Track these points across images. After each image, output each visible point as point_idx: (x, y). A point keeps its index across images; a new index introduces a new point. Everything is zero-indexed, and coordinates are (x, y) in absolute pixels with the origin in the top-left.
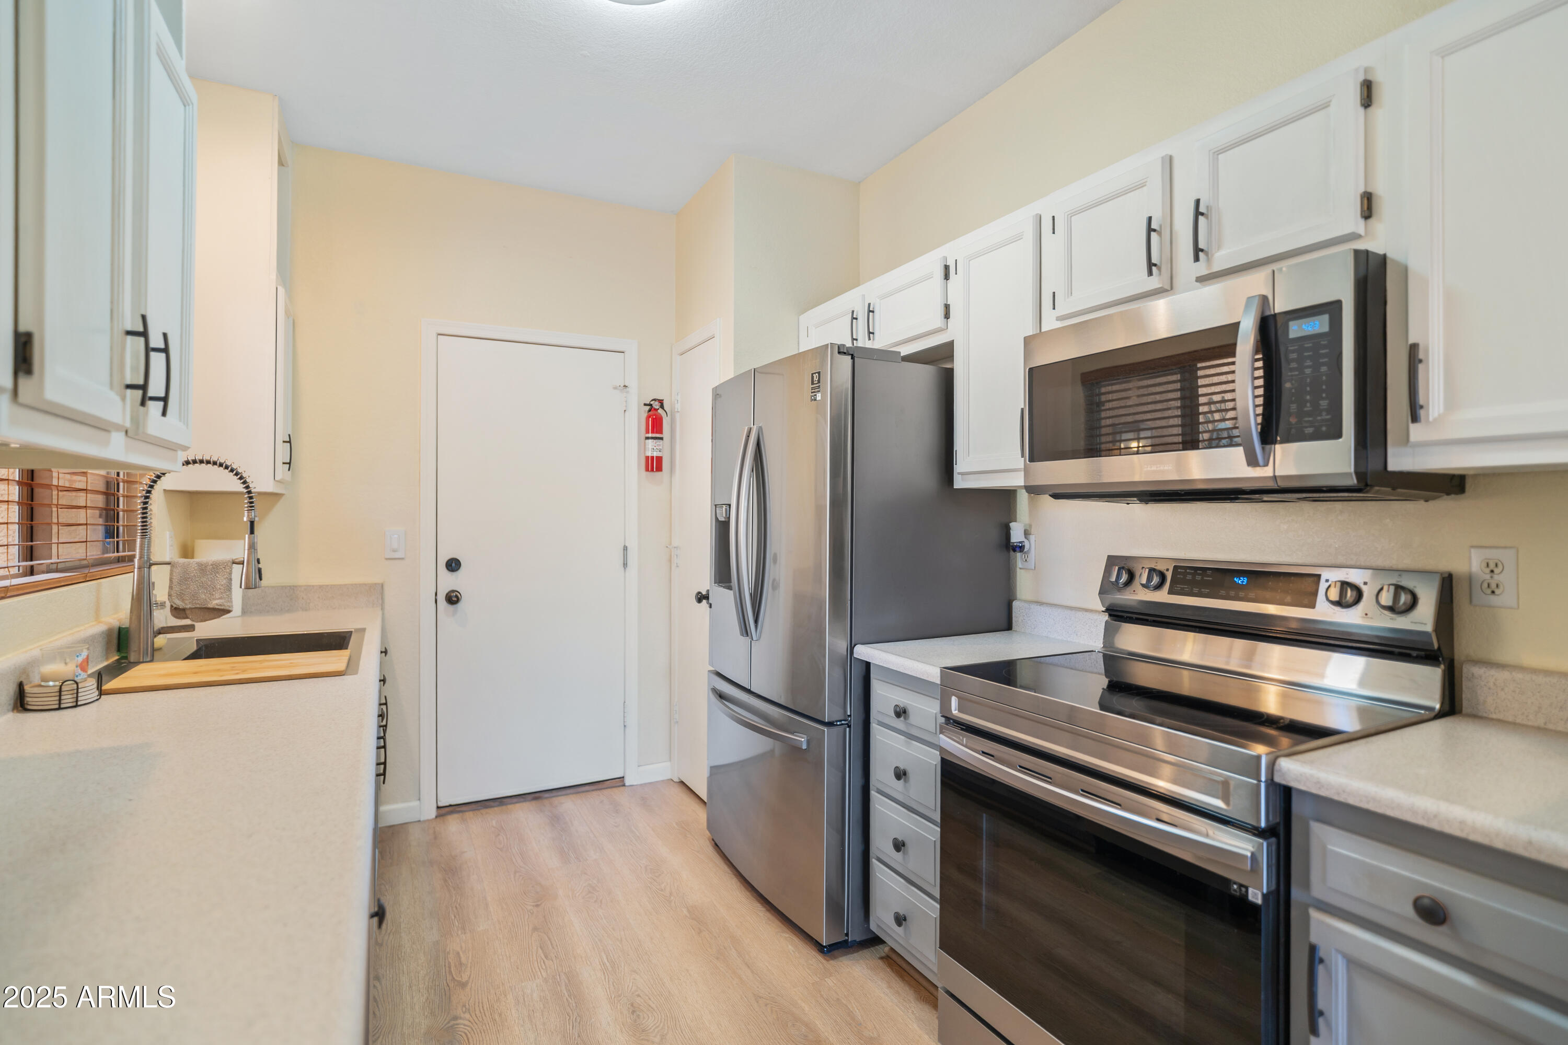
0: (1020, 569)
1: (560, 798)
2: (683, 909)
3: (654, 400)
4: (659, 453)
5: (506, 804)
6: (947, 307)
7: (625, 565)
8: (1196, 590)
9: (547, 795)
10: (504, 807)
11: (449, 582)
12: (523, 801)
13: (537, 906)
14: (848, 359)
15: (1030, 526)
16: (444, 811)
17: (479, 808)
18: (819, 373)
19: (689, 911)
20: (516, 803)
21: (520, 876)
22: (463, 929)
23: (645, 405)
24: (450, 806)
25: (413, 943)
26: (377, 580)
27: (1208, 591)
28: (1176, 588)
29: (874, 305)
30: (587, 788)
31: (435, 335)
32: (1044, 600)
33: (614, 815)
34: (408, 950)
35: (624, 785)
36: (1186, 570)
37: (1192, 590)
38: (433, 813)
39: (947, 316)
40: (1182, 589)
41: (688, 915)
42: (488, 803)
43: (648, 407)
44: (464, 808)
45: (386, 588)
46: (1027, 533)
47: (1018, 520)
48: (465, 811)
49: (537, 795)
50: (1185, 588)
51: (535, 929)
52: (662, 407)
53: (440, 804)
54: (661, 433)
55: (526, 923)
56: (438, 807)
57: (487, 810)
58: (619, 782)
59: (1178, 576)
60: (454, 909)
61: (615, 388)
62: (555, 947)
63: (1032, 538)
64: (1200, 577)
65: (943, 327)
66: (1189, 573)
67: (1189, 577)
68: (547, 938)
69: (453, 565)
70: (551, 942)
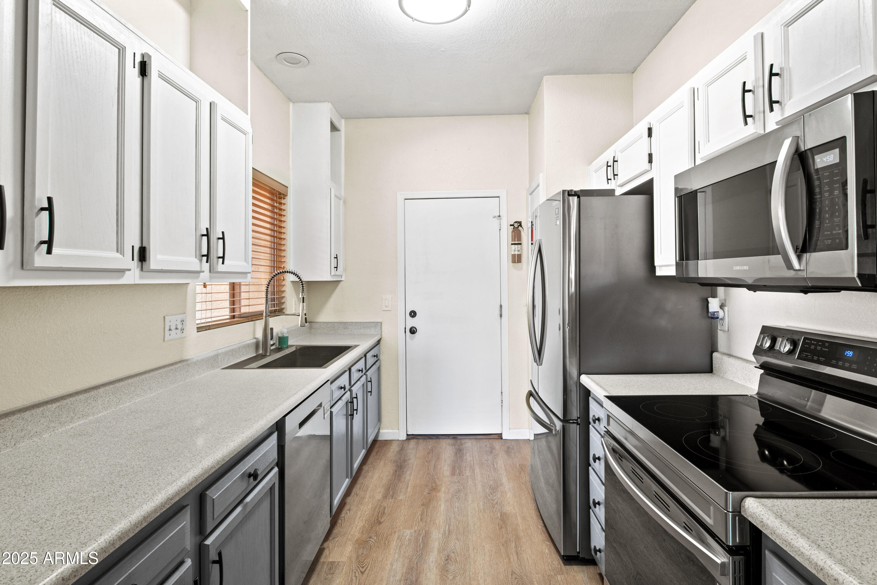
0: (720, 330)
1: (466, 440)
2: (499, 513)
3: (516, 222)
4: (518, 252)
5: (439, 439)
6: (650, 156)
7: (501, 316)
8: (815, 358)
9: (460, 437)
10: (438, 440)
11: (411, 322)
12: (448, 439)
13: (429, 493)
14: (576, 198)
15: (725, 300)
16: (410, 437)
17: (426, 438)
18: (558, 208)
19: (501, 515)
20: (444, 439)
21: (429, 476)
22: (392, 496)
23: (511, 225)
24: (413, 435)
25: (370, 498)
26: (379, 320)
27: (824, 359)
28: (802, 355)
29: (618, 157)
30: (481, 437)
31: (403, 200)
32: (734, 354)
33: (489, 454)
34: (366, 501)
35: (502, 439)
36: (811, 342)
37: (813, 357)
38: (404, 437)
39: (650, 161)
40: (807, 356)
41: (500, 517)
42: (431, 437)
43: (513, 227)
44: (419, 437)
45: (383, 324)
46: (722, 306)
47: (718, 296)
48: (420, 439)
49: (455, 436)
50: (809, 355)
51: (423, 505)
52: (521, 225)
53: (408, 433)
54: (520, 240)
55: (420, 501)
56: (407, 435)
57: (429, 440)
58: (499, 436)
59: (805, 346)
60: (393, 486)
61: (494, 217)
62: (427, 516)
63: (726, 309)
64: (820, 348)
65: (648, 169)
66: (813, 344)
67: (813, 347)
68: (426, 511)
69: (413, 314)
70: (427, 513)
